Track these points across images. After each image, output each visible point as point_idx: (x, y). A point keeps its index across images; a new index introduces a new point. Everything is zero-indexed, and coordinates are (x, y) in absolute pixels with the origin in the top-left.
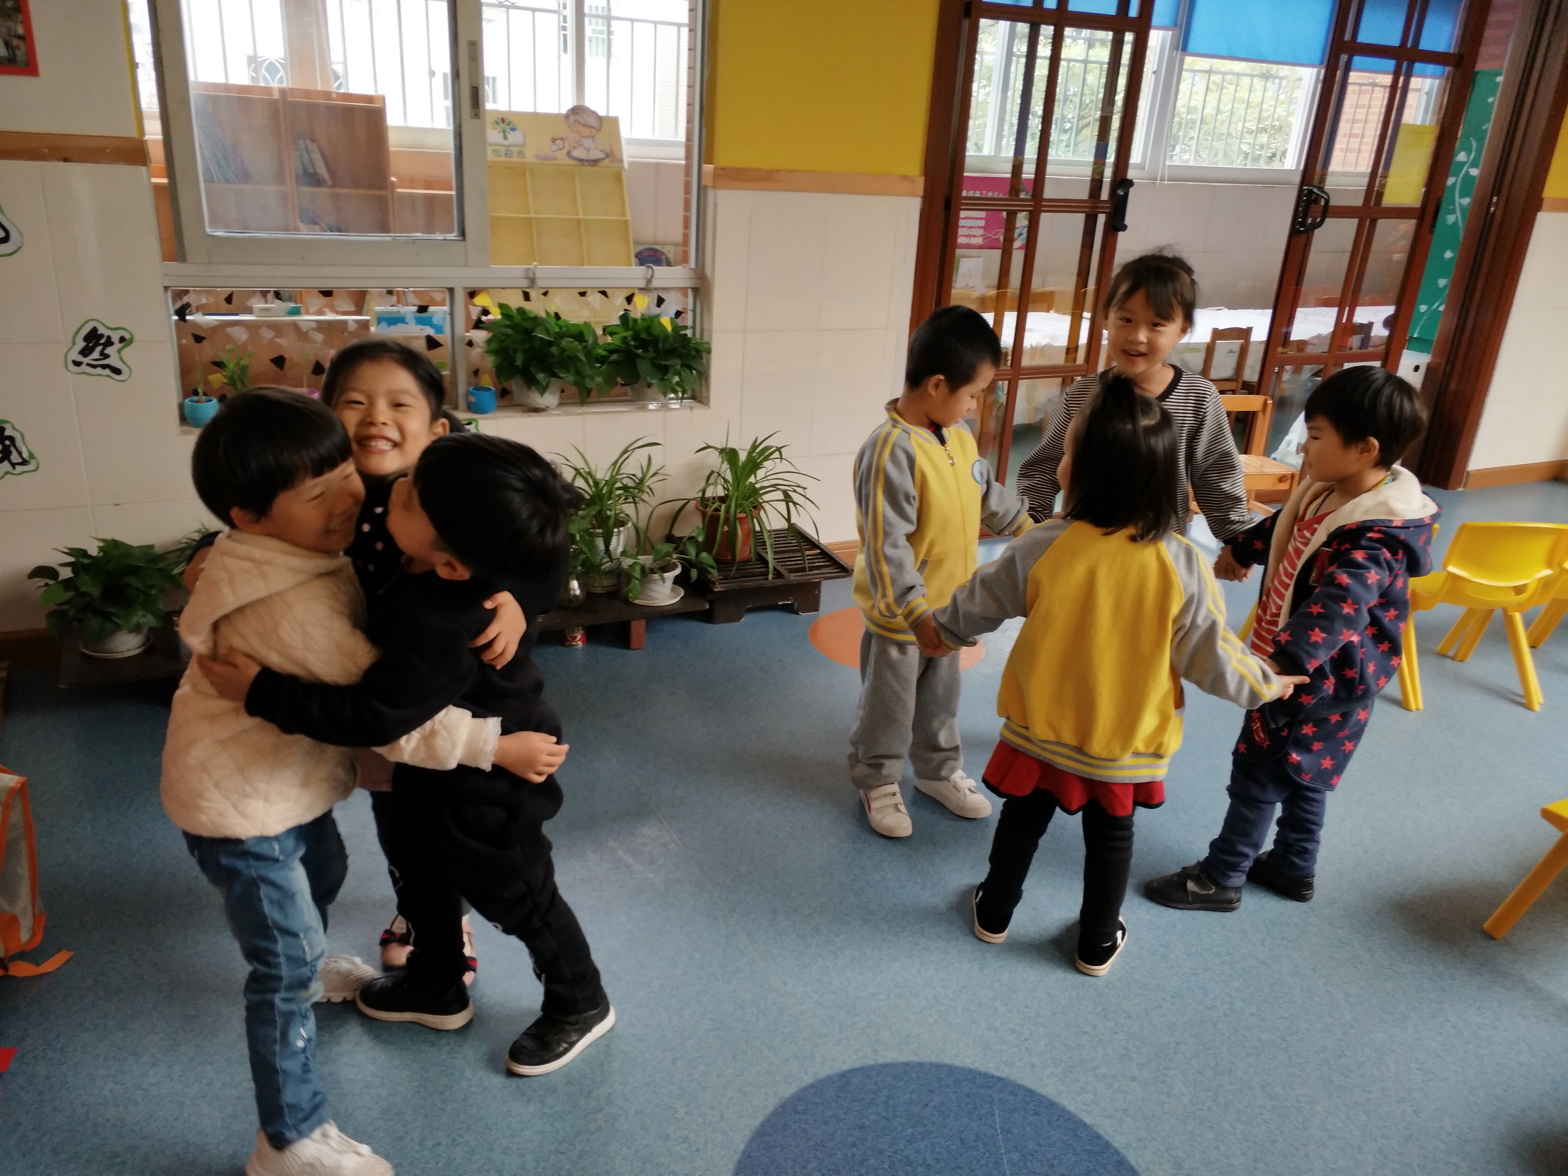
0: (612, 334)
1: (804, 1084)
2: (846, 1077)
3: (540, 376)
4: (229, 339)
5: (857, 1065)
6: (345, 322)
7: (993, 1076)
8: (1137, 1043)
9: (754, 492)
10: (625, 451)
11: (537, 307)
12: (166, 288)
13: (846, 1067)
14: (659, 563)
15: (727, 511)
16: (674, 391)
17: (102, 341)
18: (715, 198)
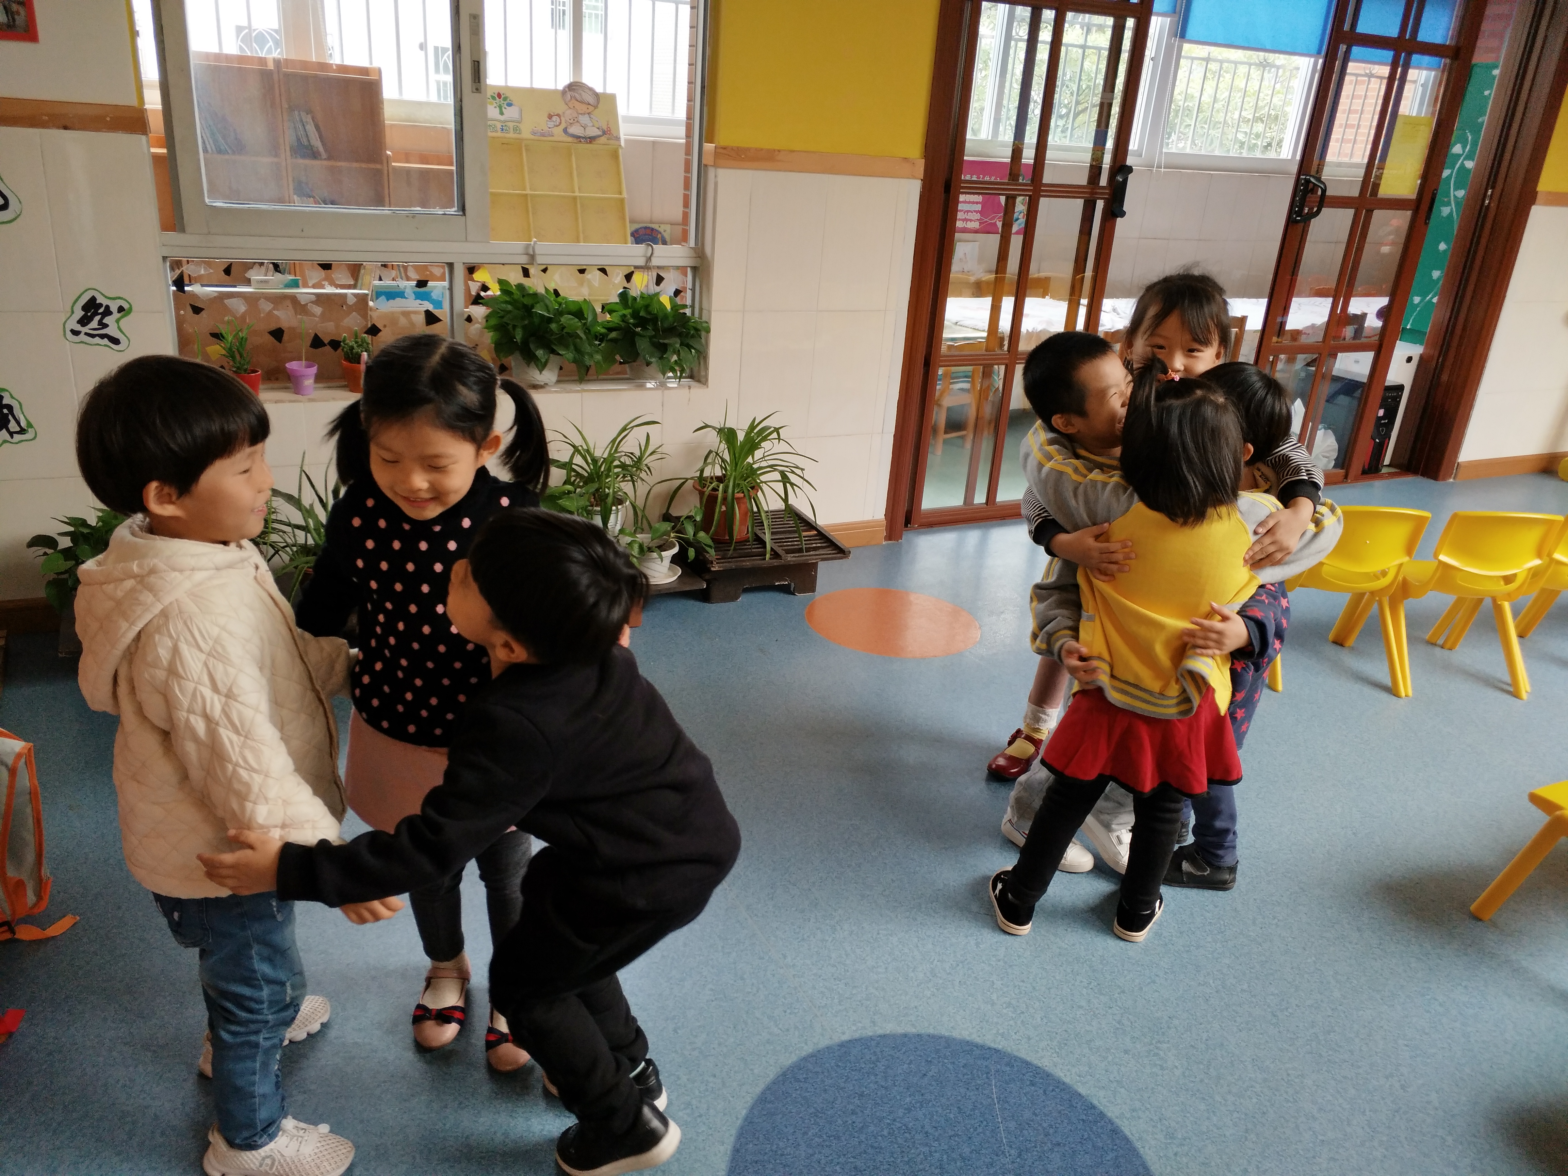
0: (610, 312)
1: (804, 1054)
2: (845, 1047)
3: (540, 353)
4: (227, 310)
5: (857, 1035)
6: (346, 294)
7: (989, 1048)
8: (1130, 1017)
9: (752, 473)
10: (624, 429)
11: (537, 284)
12: (165, 258)
13: (845, 1038)
14: (657, 542)
15: (725, 491)
16: (673, 370)
17: (101, 310)
18: (716, 176)
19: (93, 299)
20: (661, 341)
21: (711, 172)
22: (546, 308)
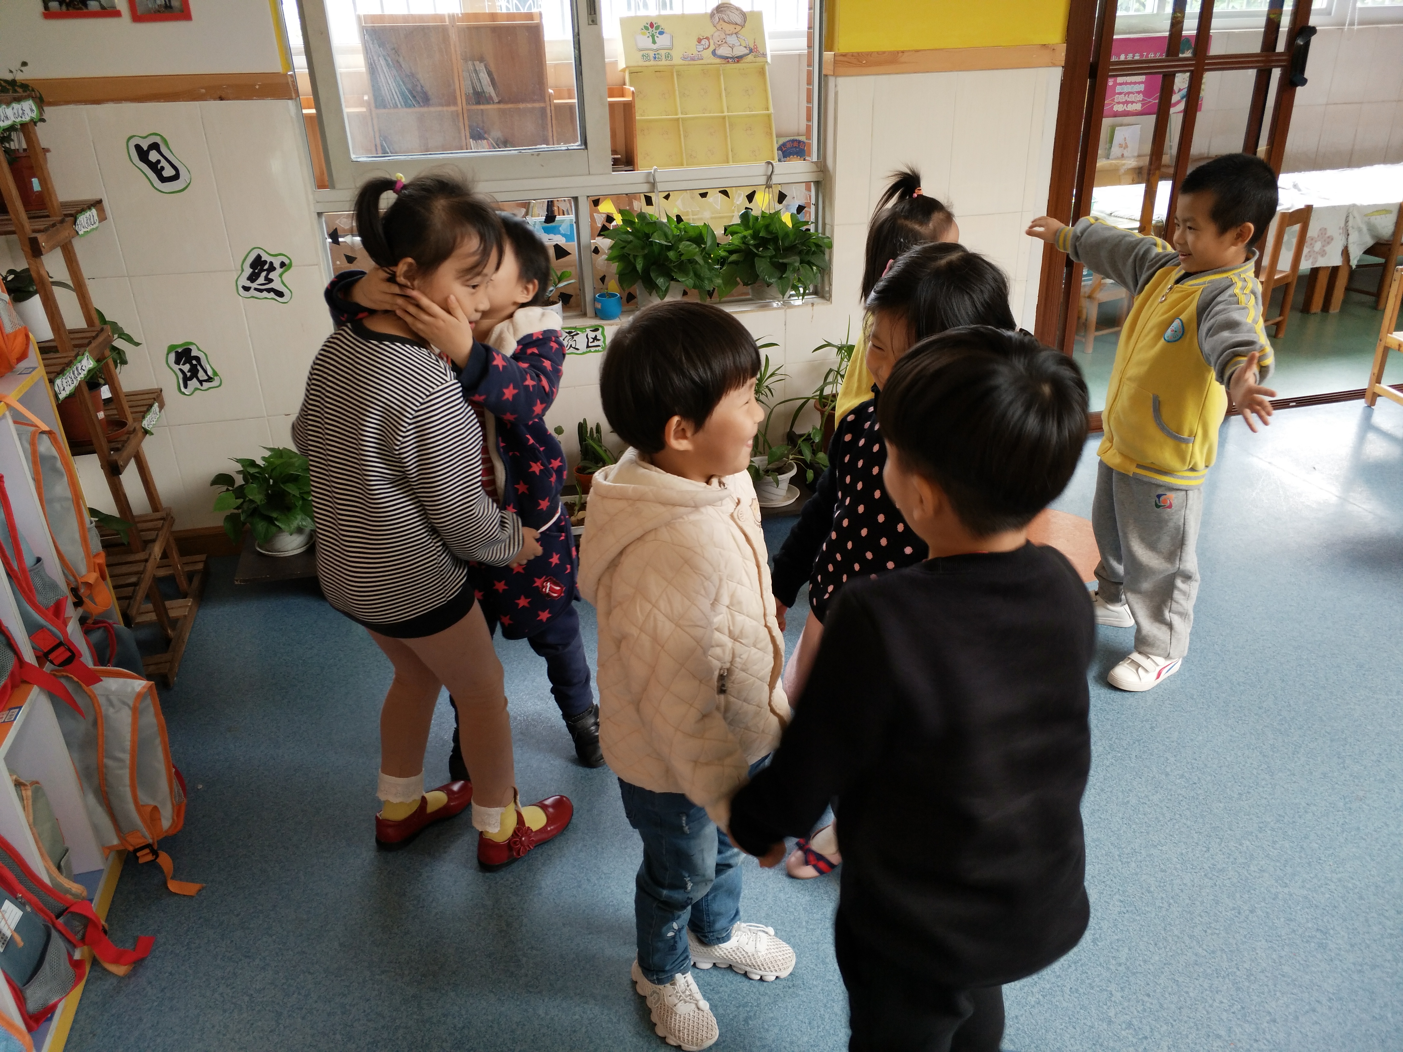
0: (733, 234)
3: (660, 281)
11: (659, 211)
12: (320, 214)
14: (775, 465)
17: (266, 267)
18: (836, 86)
19: (259, 257)
20: (781, 261)
21: (831, 81)
22: (666, 236)
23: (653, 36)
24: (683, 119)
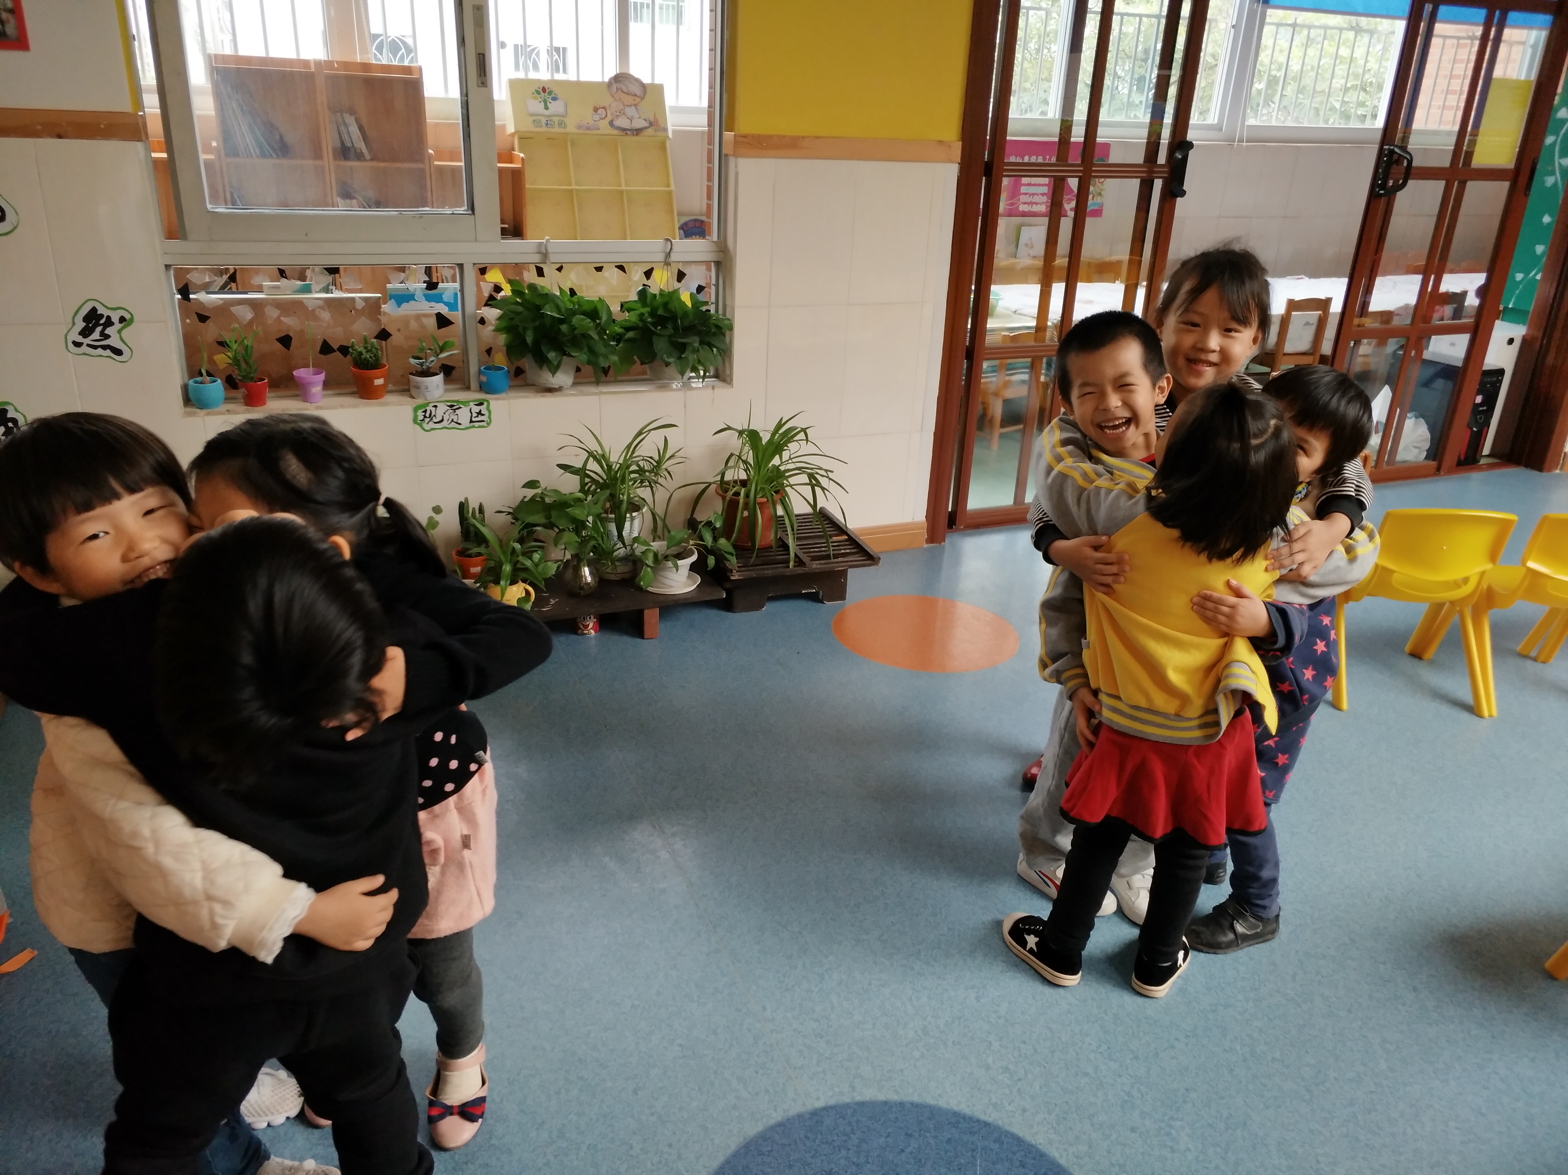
0: (629, 310)
1: (772, 1122)
2: (817, 1115)
3: (551, 355)
4: (233, 317)
5: (832, 1102)
6: (353, 299)
7: (978, 1121)
8: (1142, 1088)
9: (778, 475)
10: (640, 433)
11: (551, 283)
12: (167, 267)
13: (820, 1104)
14: (674, 550)
15: (747, 496)
16: (694, 369)
17: (102, 321)
18: (736, 167)
19: (94, 310)
20: (680, 340)
21: (732, 160)
22: (558, 309)
23: (545, 102)
24: (577, 190)
